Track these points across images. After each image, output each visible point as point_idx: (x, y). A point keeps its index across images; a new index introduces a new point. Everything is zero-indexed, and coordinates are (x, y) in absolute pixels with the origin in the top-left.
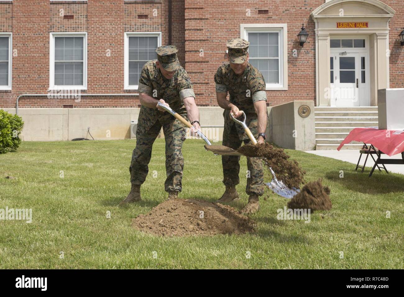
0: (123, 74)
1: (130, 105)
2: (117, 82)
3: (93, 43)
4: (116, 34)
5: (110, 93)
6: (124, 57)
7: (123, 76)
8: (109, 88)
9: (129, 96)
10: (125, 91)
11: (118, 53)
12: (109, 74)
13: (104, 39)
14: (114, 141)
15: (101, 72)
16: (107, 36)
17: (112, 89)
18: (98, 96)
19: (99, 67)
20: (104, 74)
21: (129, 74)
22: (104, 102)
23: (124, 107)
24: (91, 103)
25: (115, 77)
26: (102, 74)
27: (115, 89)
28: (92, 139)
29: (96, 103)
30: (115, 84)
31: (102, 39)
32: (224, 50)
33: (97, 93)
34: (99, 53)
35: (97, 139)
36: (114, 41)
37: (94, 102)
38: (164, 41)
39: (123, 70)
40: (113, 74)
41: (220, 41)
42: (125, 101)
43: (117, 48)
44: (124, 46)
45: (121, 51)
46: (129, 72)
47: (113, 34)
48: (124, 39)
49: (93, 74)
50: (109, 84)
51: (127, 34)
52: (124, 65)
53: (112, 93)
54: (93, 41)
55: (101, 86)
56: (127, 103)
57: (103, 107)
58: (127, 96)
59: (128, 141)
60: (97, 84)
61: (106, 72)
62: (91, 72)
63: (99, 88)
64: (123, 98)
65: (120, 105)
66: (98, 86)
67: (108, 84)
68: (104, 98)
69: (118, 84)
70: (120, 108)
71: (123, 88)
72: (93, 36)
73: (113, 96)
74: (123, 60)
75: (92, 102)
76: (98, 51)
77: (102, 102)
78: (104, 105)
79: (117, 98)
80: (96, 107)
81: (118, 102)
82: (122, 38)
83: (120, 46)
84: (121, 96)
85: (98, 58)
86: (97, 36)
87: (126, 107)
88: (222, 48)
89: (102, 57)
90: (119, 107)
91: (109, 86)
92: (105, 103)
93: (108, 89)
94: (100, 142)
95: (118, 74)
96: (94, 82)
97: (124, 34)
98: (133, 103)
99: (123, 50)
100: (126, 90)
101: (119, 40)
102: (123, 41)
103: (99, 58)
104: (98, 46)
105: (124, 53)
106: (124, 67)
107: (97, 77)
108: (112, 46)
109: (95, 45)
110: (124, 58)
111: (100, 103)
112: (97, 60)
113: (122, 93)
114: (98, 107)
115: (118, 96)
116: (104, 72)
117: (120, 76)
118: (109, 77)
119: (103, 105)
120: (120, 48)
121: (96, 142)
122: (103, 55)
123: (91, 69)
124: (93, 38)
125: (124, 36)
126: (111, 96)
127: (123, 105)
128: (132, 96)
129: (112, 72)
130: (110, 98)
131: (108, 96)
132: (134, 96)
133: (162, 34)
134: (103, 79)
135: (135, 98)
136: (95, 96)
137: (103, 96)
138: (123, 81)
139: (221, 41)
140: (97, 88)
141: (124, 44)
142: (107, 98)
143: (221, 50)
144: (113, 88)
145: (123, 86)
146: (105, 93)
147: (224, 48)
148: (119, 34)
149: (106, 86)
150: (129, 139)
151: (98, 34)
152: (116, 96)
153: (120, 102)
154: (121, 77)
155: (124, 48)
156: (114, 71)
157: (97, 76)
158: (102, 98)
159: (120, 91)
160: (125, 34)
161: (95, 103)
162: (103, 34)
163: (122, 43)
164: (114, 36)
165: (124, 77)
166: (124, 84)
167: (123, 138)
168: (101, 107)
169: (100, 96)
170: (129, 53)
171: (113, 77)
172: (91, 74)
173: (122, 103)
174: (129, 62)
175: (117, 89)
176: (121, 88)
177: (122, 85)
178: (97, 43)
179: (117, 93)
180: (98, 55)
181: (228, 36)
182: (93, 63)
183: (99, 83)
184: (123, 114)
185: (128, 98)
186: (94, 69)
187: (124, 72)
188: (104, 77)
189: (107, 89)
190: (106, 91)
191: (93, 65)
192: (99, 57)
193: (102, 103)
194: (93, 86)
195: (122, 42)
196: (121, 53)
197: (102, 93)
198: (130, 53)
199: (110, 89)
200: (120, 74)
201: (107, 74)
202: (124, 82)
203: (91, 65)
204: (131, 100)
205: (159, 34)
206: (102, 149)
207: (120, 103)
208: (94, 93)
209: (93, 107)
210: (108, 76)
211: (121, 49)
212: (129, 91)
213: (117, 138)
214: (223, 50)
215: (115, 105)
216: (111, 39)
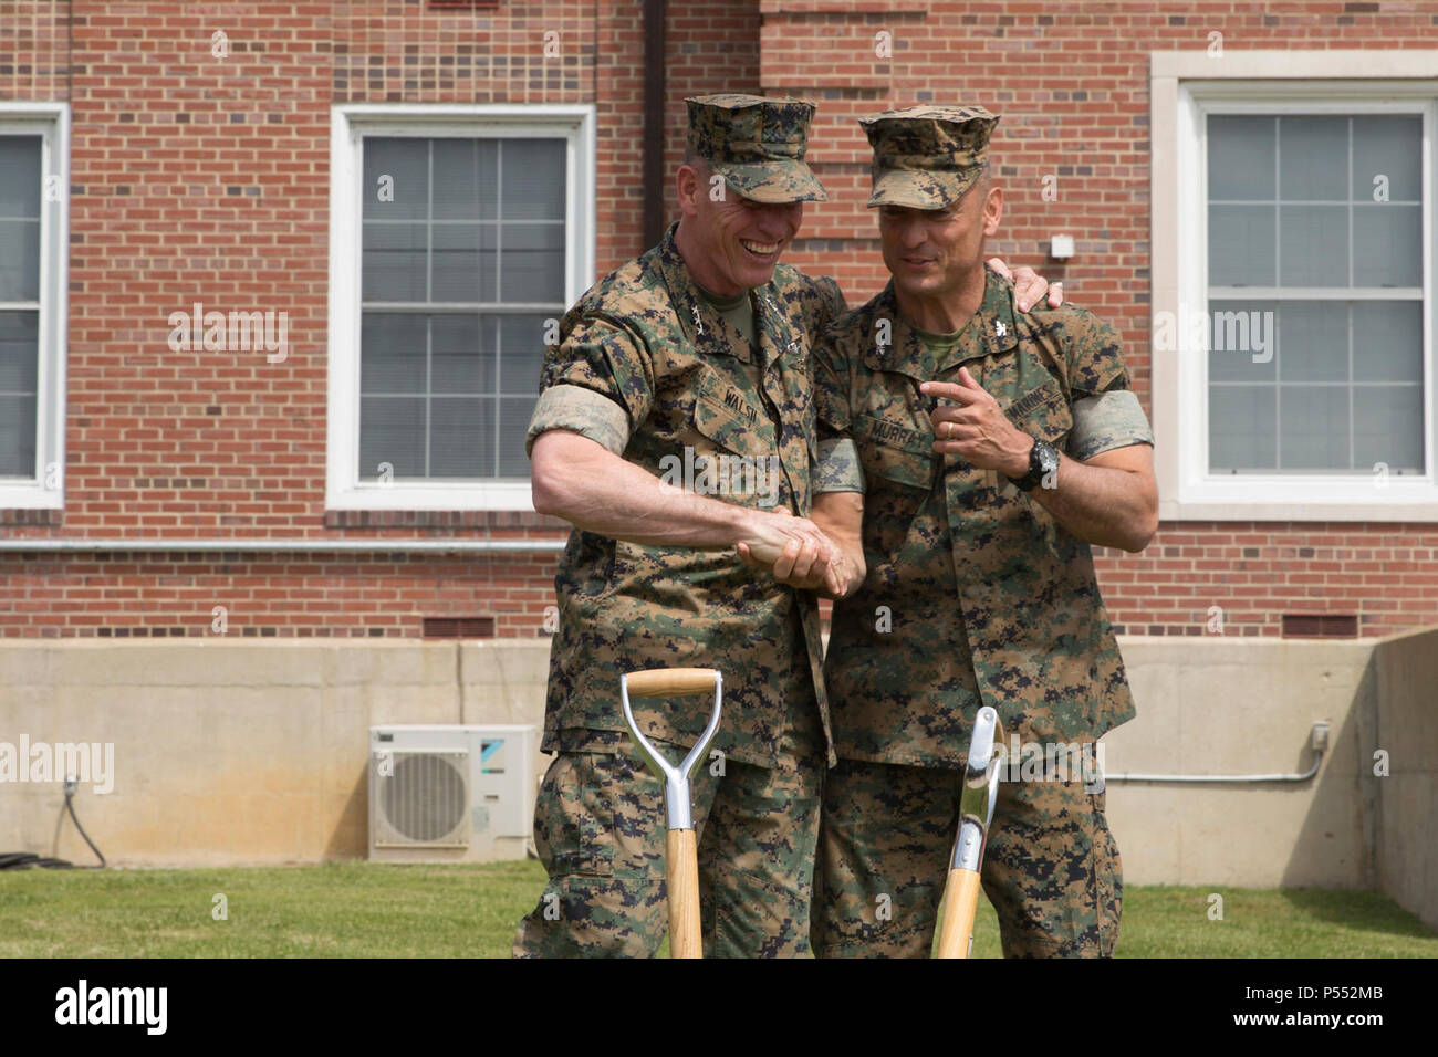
0: (322, 398)
1: (368, 620)
2: (279, 459)
3: (111, 179)
4: (273, 119)
5: (226, 534)
6: (325, 276)
7: (323, 411)
8: (222, 496)
9: (363, 556)
10: (335, 522)
11: (285, 252)
12: (222, 399)
13: (188, 155)
14: (248, 873)
15: (163, 385)
16: (211, 131)
17: (240, 508)
18: (139, 554)
19: (148, 349)
20: (183, 398)
21: (364, 402)
22: (183, 594)
23: (324, 633)
24: (92, 607)
25: (261, 422)
26: (169, 398)
27: (264, 509)
28: (90, 858)
29: (128, 607)
30: (262, 472)
31: (175, 154)
32: (1038, 234)
33: (131, 534)
34: (151, 252)
35: (126, 857)
36: (258, 167)
37: (108, 594)
38: (615, 169)
39: (323, 374)
40: (246, 398)
41: (1005, 171)
42: (331, 588)
43: (280, 215)
44: (326, 203)
45: (306, 240)
46: (364, 388)
47: (256, 118)
48: (327, 155)
49: (109, 398)
50: (223, 471)
51: (353, 121)
52: (324, 338)
53: (239, 534)
54: (110, 166)
55: (164, 483)
56: (348, 607)
57: (178, 633)
58: (345, 555)
59: (351, 878)
60: (134, 471)
61: (202, 386)
62: (90, 386)
63: (146, 496)
64: (316, 570)
65: (295, 620)
66: (142, 483)
67: (210, 471)
68: (183, 570)
69: (284, 471)
70: (297, 642)
71: (321, 497)
72: (113, 130)
73: (250, 555)
74: (324, 301)
75: (96, 594)
76: (143, 239)
77: (171, 594)
78: (185, 620)
79: (280, 570)
80: (122, 633)
81: (283, 594)
82: (319, 144)
83: (300, 203)
84: (300, 555)
85: (143, 287)
86: (137, 130)
87: (340, 633)
88: (1023, 221)
89: (173, 276)
90: (288, 633)
91: (219, 483)
92: (189, 607)
93: (214, 508)
94: (149, 880)
95: (283, 399)
96: (115, 458)
97: (326, 118)
98: (385, 607)
99: (325, 228)
100: (343, 515)
101: (294, 160)
102: (326, 167)
103: (154, 287)
104: (148, 202)
105: (325, 251)
106: (324, 349)
107: (133, 422)
108: (246, 203)
109: (124, 191)
110: (325, 289)
111: (152, 607)
112: (136, 299)
113: (313, 534)
114: (140, 633)
115: (284, 554)
116: (189, 386)
117: (302, 412)
118: (224, 423)
119: (172, 620)
120: (302, 216)
121: (118, 885)
122: (181, 263)
123: (92, 360)
124: (110, 142)
125: (327, 131)
126: (231, 554)
127: (318, 620)
128: (381, 555)
129: (239, 385)
130: (225, 570)
131: (213, 554)
132: (399, 555)
133: (599, 120)
134: (180, 435)
135: (404, 570)
136: (121, 554)
137: (176, 555)
138: (323, 448)
139: (1013, 172)
140: (133, 496)
141: (326, 191)
142: (206, 570)
143: (1017, 234)
144: (246, 496)
145: (321, 484)
146: (187, 534)
147: (1035, 221)
148: (291, 119)
149: (200, 483)
150: (353, 863)
151: (146, 118)
152: (266, 554)
153: (295, 594)
154: (304, 423)
155: (326, 215)
156: (253, 378)
157: (139, 410)
158: (169, 570)
159: (297, 521)
160: (338, 115)
161: (116, 607)
162: (183, 118)
163: (316, 179)
164: (262, 130)
165: (323, 423)
166: (322, 472)
167: (315, 854)
168: (159, 633)
169: (157, 554)
170: (365, 250)
171: (247, 423)
172: (95, 398)
173: (312, 607)
174: (366, 315)
175: (277, 509)
176: (304, 496)
177: (309, 479)
178: (135, 179)
179: (277, 534)
180: (145, 264)
181: (1063, 134)
182: (110, 324)
183: (152, 459)
184: (317, 679)
185: (354, 570)
186: (115, 361)
187: (324, 386)
188: (186, 423)
189: (204, 508)
190: (195, 520)
191: (107, 336)
192: (154, 275)
193: (165, 607)
194: (106, 483)
195: (312, 171)
196: (310, 252)
197: (168, 534)
198: (373, 248)
199: (224, 508)
200: (297, 398)
201: (206, 399)
202: (323, 460)
203: (91, 336)
204: (372, 582)
205: (576, 122)
206: (162, 933)
207: (298, 607)
208: (115, 534)
209: (104, 633)
210: (215, 411)
211: (311, 220)
212: (362, 522)
213: (273, 857)
214: (1029, 234)
215: (258, 619)
216: (238, 155)
